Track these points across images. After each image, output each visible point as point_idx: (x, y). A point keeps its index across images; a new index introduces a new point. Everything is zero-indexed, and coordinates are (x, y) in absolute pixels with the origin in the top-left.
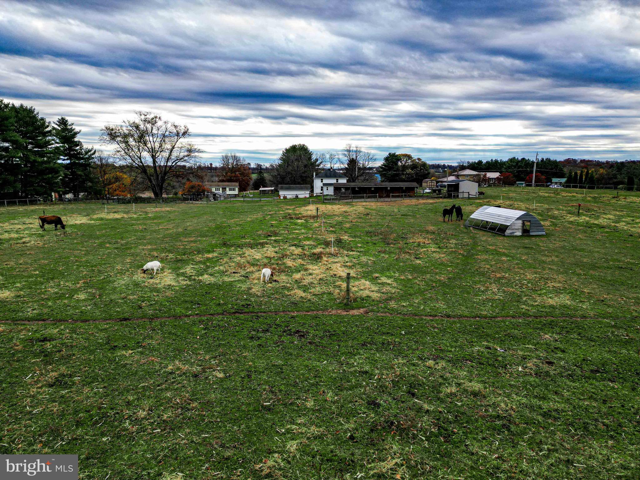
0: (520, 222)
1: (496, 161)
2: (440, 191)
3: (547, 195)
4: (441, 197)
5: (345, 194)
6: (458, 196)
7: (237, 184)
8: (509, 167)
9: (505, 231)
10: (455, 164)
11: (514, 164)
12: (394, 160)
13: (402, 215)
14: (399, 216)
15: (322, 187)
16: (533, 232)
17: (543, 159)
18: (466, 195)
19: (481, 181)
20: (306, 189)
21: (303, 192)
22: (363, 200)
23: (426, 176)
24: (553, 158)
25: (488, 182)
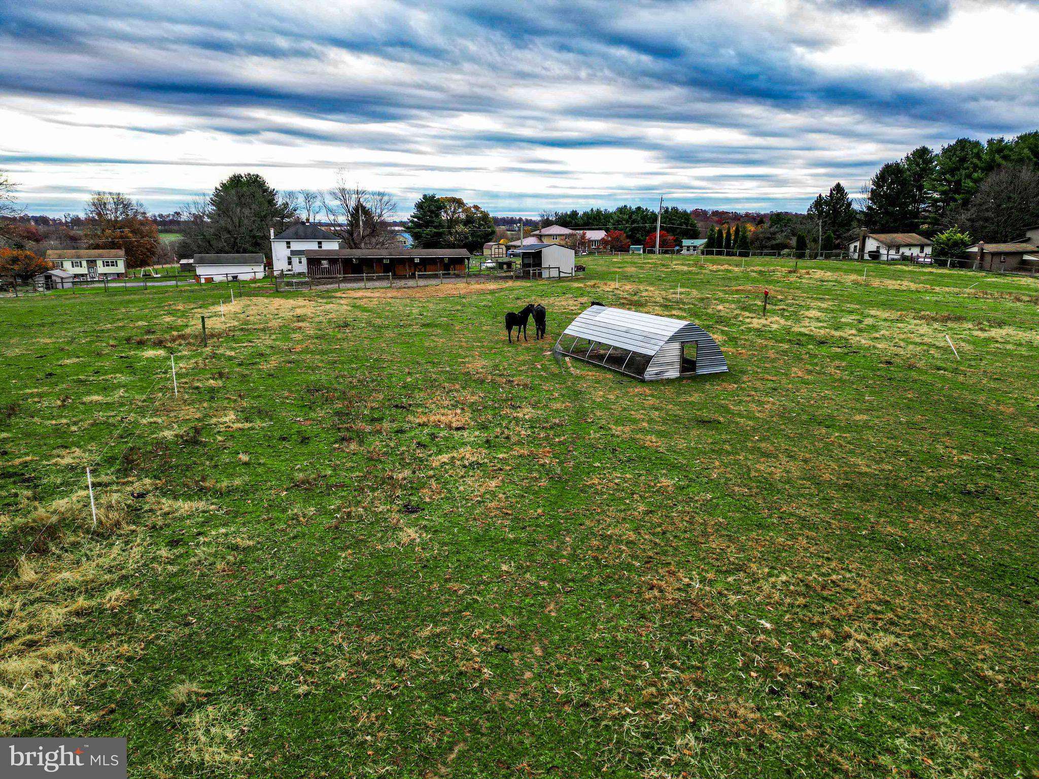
0: (677, 345)
1: (599, 212)
2: (509, 265)
3: (685, 268)
4: (511, 278)
5: (329, 272)
6: (540, 275)
7: (122, 252)
8: (619, 222)
9: (645, 369)
10: (537, 218)
11: (626, 217)
12: (433, 208)
13: (424, 325)
14: (416, 329)
15: (289, 258)
16: (702, 367)
17: (667, 208)
18: (554, 273)
19: (578, 246)
20: (257, 262)
21: (247, 269)
22: (361, 285)
23: (489, 236)
24: (681, 207)
25: (589, 247)
